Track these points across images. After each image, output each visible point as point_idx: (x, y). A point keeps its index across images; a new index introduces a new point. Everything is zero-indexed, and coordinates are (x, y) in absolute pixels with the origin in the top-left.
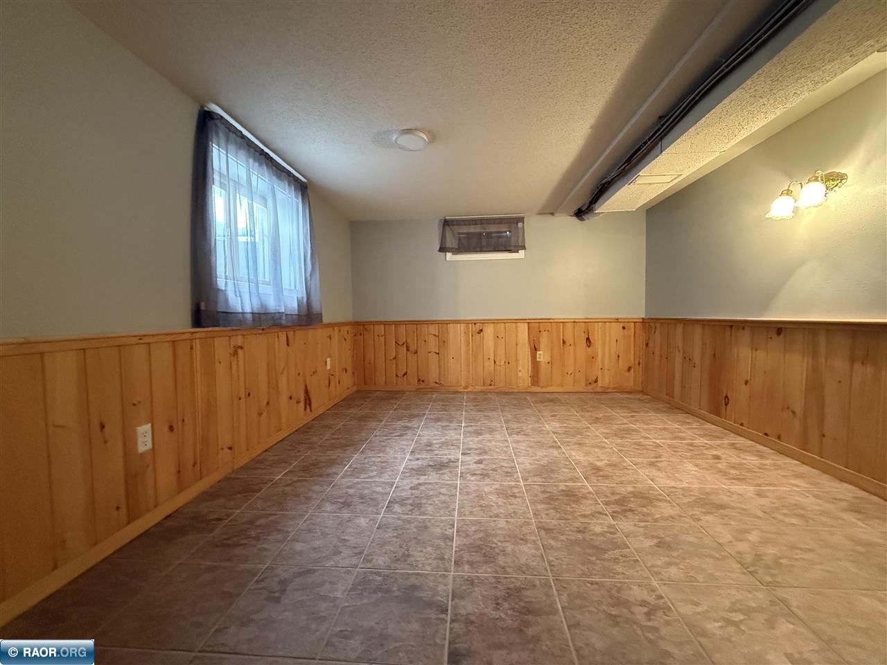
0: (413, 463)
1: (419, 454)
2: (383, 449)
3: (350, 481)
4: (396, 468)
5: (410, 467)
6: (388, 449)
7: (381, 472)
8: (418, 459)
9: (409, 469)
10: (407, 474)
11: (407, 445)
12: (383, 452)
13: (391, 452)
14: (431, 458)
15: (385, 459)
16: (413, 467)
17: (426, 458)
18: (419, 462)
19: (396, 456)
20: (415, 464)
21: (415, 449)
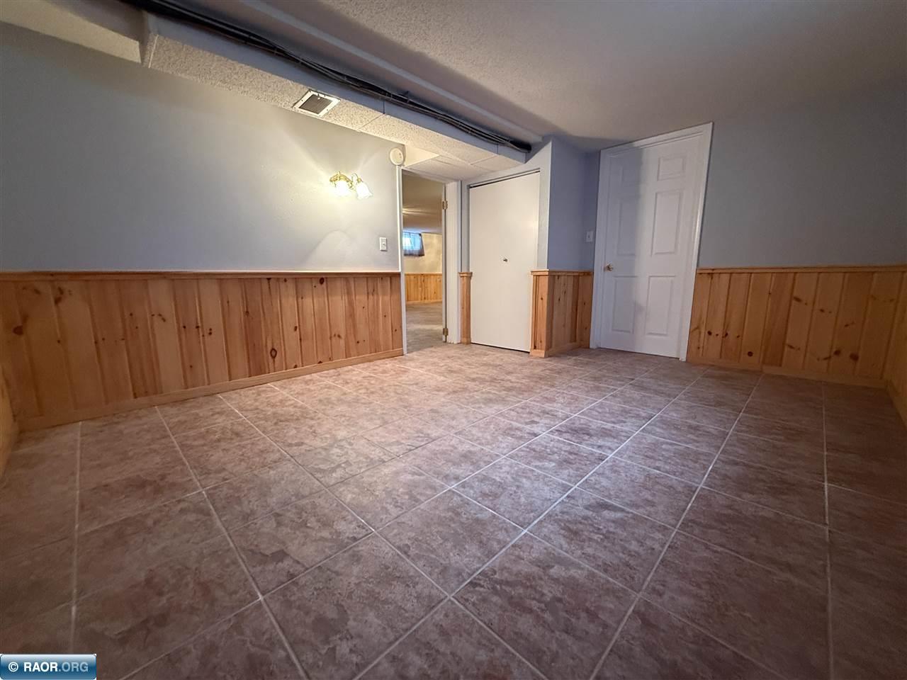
0: (609, 444)
1: (592, 454)
2: (649, 484)
3: (697, 447)
4: (635, 445)
5: (615, 440)
6: (641, 478)
7: (655, 446)
8: (600, 447)
9: (618, 439)
10: (624, 434)
11: (602, 474)
12: (648, 476)
13: (635, 472)
14: (580, 443)
15: (648, 461)
16: (611, 439)
17: (588, 445)
18: (600, 442)
19: (629, 462)
20: (608, 442)
21: (593, 464)
